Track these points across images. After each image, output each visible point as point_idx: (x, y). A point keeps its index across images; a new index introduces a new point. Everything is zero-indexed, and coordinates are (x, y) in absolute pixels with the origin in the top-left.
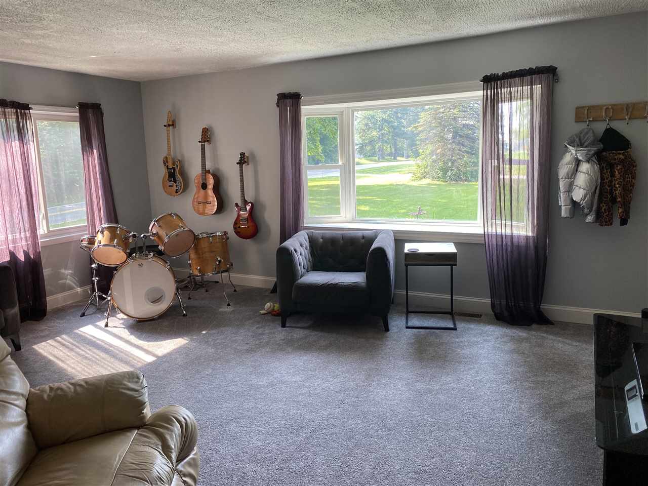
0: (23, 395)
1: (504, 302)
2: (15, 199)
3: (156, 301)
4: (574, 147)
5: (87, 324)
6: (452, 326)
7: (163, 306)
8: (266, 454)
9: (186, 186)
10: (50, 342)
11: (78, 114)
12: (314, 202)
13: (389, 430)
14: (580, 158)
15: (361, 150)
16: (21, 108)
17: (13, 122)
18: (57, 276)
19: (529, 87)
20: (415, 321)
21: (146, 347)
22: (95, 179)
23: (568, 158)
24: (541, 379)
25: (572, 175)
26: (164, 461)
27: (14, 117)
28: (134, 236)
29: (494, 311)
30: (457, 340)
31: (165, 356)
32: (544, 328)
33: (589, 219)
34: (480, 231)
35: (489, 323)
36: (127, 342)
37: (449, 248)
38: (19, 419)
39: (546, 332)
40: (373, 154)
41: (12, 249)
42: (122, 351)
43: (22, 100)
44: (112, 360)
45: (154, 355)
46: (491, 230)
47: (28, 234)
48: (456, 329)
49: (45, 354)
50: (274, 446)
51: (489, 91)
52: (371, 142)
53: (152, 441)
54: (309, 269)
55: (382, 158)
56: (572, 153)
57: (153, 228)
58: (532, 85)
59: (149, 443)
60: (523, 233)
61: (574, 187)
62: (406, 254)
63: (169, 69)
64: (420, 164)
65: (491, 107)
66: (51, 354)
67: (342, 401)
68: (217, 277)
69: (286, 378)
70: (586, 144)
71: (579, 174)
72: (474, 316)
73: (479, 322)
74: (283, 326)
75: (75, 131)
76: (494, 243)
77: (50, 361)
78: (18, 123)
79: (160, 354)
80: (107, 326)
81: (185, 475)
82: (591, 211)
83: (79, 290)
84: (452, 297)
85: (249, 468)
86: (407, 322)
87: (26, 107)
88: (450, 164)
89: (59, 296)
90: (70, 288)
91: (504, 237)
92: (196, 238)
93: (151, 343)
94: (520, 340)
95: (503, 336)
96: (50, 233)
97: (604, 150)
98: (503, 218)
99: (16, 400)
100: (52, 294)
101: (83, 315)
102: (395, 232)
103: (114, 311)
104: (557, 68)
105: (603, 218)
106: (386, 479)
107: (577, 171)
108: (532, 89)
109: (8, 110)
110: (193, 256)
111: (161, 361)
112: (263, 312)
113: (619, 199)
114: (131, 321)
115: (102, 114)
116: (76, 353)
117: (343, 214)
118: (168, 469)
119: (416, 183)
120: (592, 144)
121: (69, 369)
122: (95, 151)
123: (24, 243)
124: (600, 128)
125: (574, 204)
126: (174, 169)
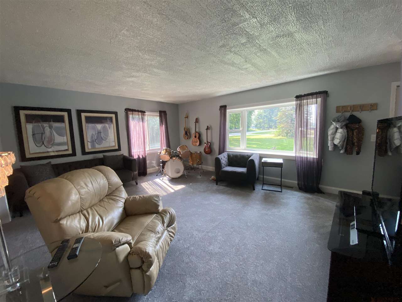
0: (124, 198)
1: (303, 183)
2: (140, 139)
3: (178, 173)
4: (335, 122)
5: (157, 178)
6: (280, 191)
7: (179, 175)
8: (202, 229)
9: (190, 137)
10: (146, 183)
11: (159, 114)
12: (236, 143)
13: (248, 227)
14: (338, 127)
15: (256, 126)
16: (143, 112)
17: (141, 116)
18: (151, 163)
19: (315, 99)
20: (266, 187)
21: (172, 187)
22: (163, 133)
23: (332, 127)
24: (315, 215)
25: (334, 134)
26: (161, 226)
27: (141, 115)
28: (172, 152)
29: (298, 186)
30: (282, 196)
31: (177, 191)
32: (320, 195)
33: (342, 152)
34: (294, 155)
35: (296, 191)
36: (167, 185)
37: (280, 161)
38: (122, 206)
39: (321, 196)
40: (261, 128)
41: (139, 154)
42: (165, 187)
43: (143, 110)
44: (162, 190)
45: (174, 190)
46: (298, 155)
47: (143, 150)
48: (281, 192)
49: (144, 187)
50: (205, 226)
51: (298, 102)
52: (260, 123)
53: (159, 218)
54: (227, 165)
55: (264, 129)
56: (334, 125)
57: (178, 149)
58: (317, 98)
59: (158, 219)
60: (312, 156)
61: (335, 138)
62: (262, 162)
63: (186, 99)
64: (278, 131)
65: (300, 108)
66: (145, 186)
67: (232, 214)
68: (197, 166)
69: (214, 203)
70: (341, 121)
71: (337, 133)
72: (290, 187)
73: (292, 190)
74: (217, 184)
75: (158, 119)
76: (299, 160)
77: (145, 189)
78: (142, 117)
79: (176, 190)
80: (163, 179)
81: (170, 232)
82: (342, 148)
83: (157, 168)
84: (281, 179)
85: (195, 233)
86: (262, 188)
87: (144, 112)
88: (289, 131)
89: (151, 169)
90: (155, 167)
91: (303, 158)
92: (191, 153)
93: (174, 186)
94: (309, 199)
95: (301, 196)
96: (150, 150)
97: (348, 124)
98: (303, 150)
99: (122, 199)
100: (149, 168)
101: (157, 175)
102: (260, 154)
103: (165, 175)
104: (328, 91)
105: (348, 151)
106: (243, 245)
107: (336, 132)
108: (317, 100)
109: (140, 113)
110: (190, 159)
111: (176, 192)
112: (211, 179)
113: (356, 144)
114: (170, 178)
115: (166, 114)
116: (153, 187)
117: (241, 147)
118: (162, 229)
119: (275, 138)
120: (344, 121)
121: (149, 192)
122: (164, 125)
123: (142, 153)
124: (348, 115)
125: (335, 146)
126: (187, 131)
